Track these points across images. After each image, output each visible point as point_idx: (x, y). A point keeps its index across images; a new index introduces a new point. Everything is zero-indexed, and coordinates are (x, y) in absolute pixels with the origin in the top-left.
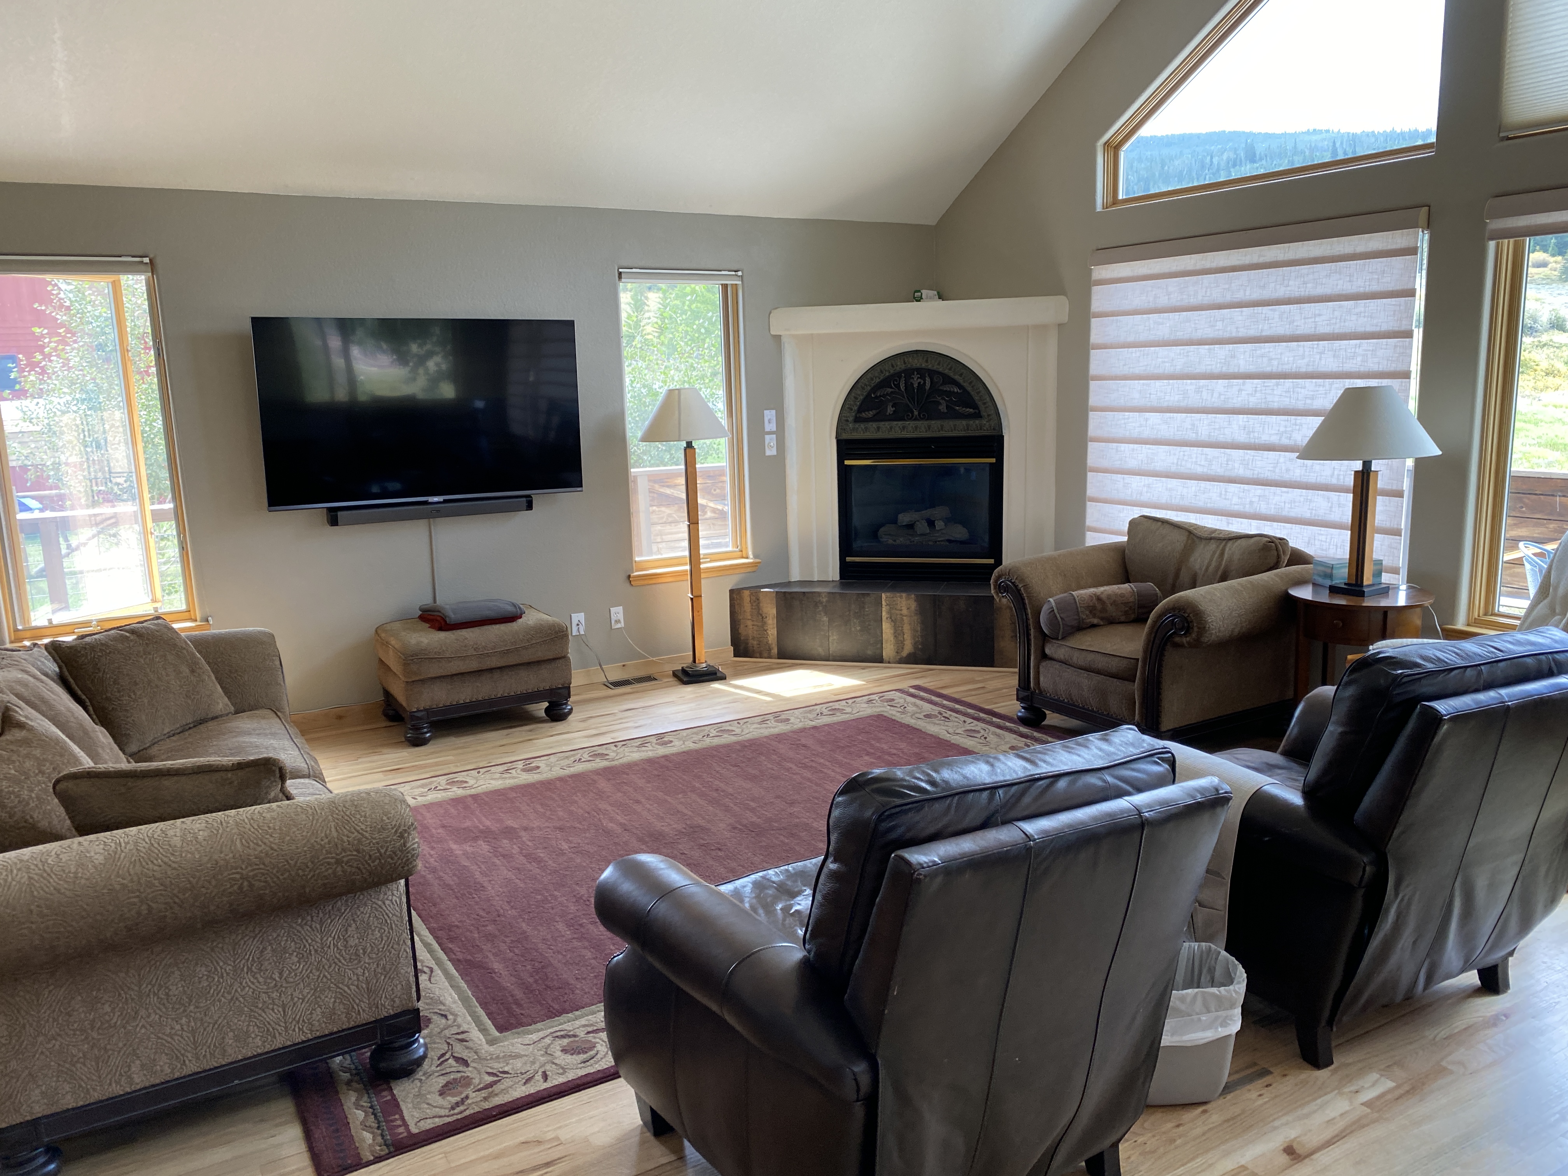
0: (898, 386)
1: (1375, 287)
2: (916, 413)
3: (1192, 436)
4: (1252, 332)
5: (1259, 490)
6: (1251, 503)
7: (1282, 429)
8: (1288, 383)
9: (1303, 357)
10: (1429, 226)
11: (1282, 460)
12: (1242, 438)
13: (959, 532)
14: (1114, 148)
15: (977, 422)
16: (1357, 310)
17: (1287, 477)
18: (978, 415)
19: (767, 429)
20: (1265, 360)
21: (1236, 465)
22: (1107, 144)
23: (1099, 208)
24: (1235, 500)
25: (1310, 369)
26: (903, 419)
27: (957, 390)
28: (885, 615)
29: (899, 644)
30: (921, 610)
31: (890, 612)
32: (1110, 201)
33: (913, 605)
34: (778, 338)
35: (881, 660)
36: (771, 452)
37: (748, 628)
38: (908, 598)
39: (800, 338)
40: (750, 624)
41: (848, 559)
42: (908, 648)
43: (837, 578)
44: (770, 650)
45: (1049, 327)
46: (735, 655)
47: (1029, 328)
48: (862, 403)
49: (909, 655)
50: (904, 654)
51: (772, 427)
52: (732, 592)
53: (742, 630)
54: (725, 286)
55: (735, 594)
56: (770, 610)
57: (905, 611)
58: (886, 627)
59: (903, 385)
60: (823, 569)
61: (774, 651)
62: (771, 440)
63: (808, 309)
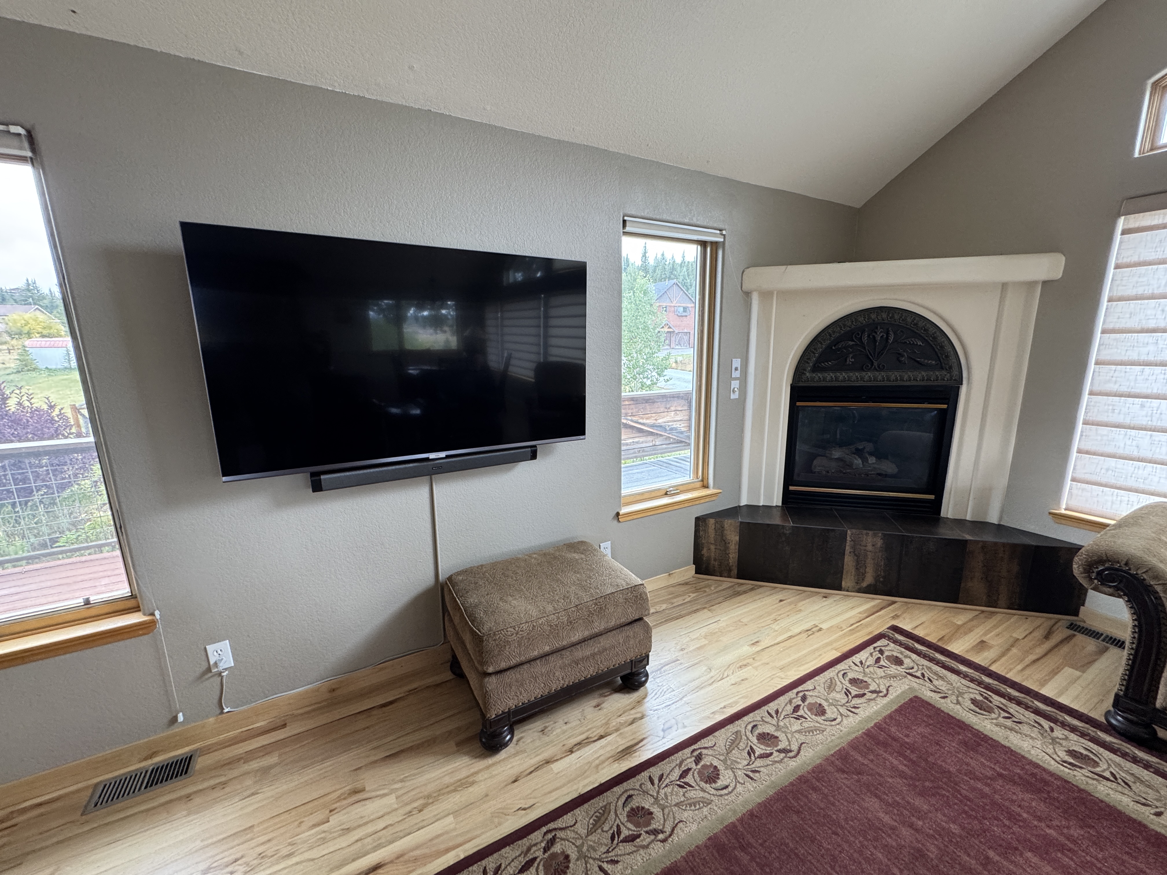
0: (859, 339)
2: (875, 364)
13: (889, 467)
15: (935, 372)
18: (940, 367)
19: (733, 374)
22: (1156, 83)
23: (1136, 155)
26: (862, 369)
27: (920, 343)
28: (848, 549)
29: (860, 576)
30: (888, 547)
31: (854, 547)
32: (1147, 146)
33: (879, 543)
34: (748, 294)
35: (839, 588)
36: (734, 396)
37: (711, 552)
38: (875, 535)
39: (766, 295)
40: (713, 547)
41: (792, 488)
42: (869, 579)
43: (780, 504)
44: (730, 570)
45: (1031, 285)
46: (697, 572)
47: (1004, 286)
48: (821, 355)
49: (869, 586)
50: (864, 584)
51: (736, 374)
52: (697, 519)
53: (705, 552)
54: (703, 244)
55: (700, 521)
56: (733, 538)
57: (870, 548)
58: (849, 561)
59: (865, 339)
60: (769, 495)
61: (735, 571)
62: (735, 384)
63: (784, 267)
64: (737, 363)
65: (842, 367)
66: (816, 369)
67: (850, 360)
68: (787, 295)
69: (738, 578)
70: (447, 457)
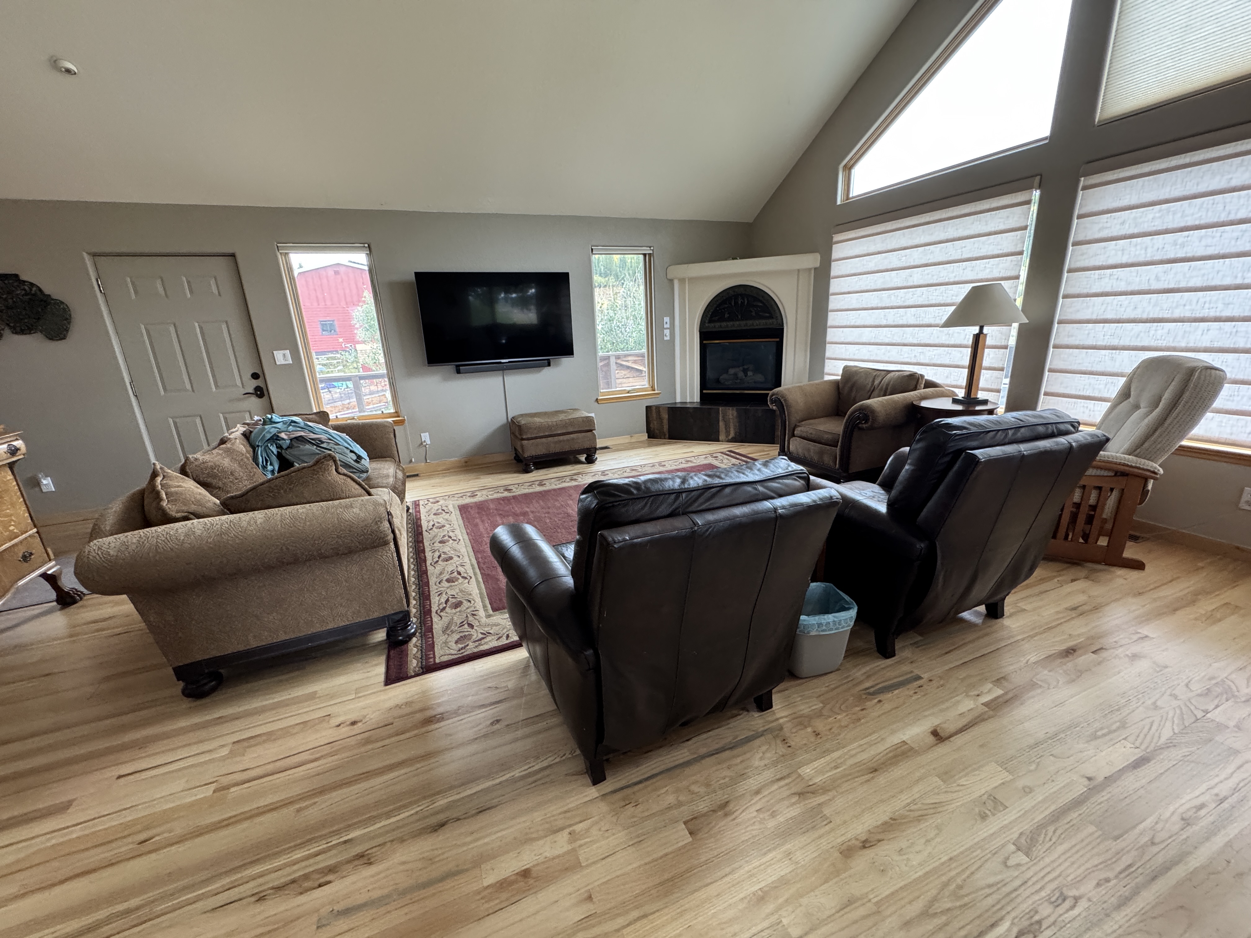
0: (730, 303)
1: (1002, 227)
2: (740, 317)
3: (884, 322)
4: (924, 261)
5: (920, 349)
6: (915, 356)
7: (936, 315)
8: (943, 288)
9: (953, 272)
10: (1040, 187)
11: (935, 332)
12: (912, 321)
13: (759, 378)
14: (848, 168)
15: (770, 321)
16: (989, 242)
17: (936, 342)
18: (771, 317)
19: (665, 326)
20: (930, 276)
21: (908, 336)
22: (845, 166)
23: (839, 202)
24: (906, 355)
25: (957, 279)
26: (732, 320)
27: (761, 304)
28: (721, 418)
29: (728, 433)
30: (739, 416)
31: (723, 417)
32: (845, 198)
33: (735, 413)
34: (671, 281)
35: (718, 441)
36: (667, 338)
37: (655, 425)
38: (733, 410)
39: (682, 281)
40: (655, 422)
41: (704, 391)
42: (732, 435)
43: (699, 401)
44: (665, 435)
45: (809, 270)
46: (649, 437)
47: (799, 270)
48: (712, 313)
49: (732, 438)
50: (730, 437)
51: (667, 326)
52: (647, 407)
53: (652, 425)
54: (645, 255)
55: (648, 408)
56: (665, 416)
57: (731, 417)
58: (721, 424)
59: (733, 304)
60: (692, 396)
61: (667, 436)
62: (667, 332)
63: (686, 265)
64: (667, 319)
65: (722, 320)
66: (710, 321)
67: (727, 316)
68: (692, 280)
69: (669, 439)
70: (509, 362)
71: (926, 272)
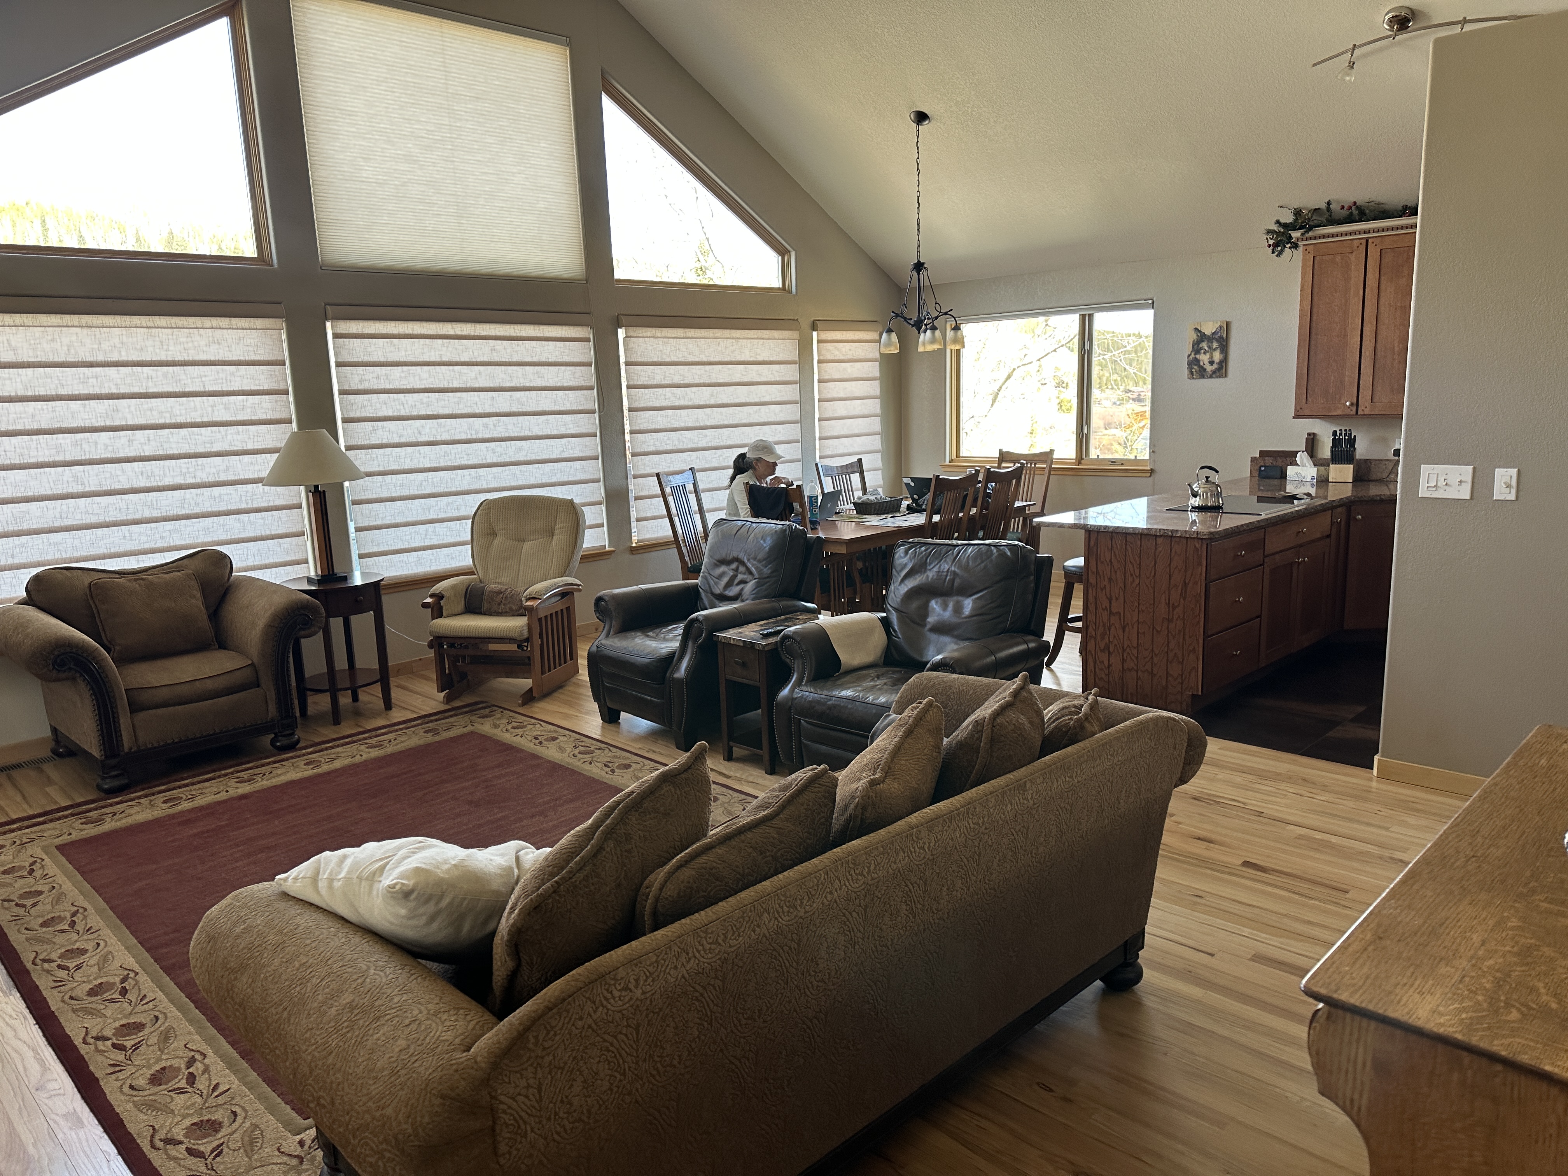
4: (136, 390)
5: (168, 525)
6: (162, 538)
7: (184, 470)
8: (184, 431)
9: (195, 409)
11: (188, 496)
12: (143, 483)
16: (239, 374)
17: (197, 510)
21: (139, 508)
25: (205, 419)
71: (145, 406)
